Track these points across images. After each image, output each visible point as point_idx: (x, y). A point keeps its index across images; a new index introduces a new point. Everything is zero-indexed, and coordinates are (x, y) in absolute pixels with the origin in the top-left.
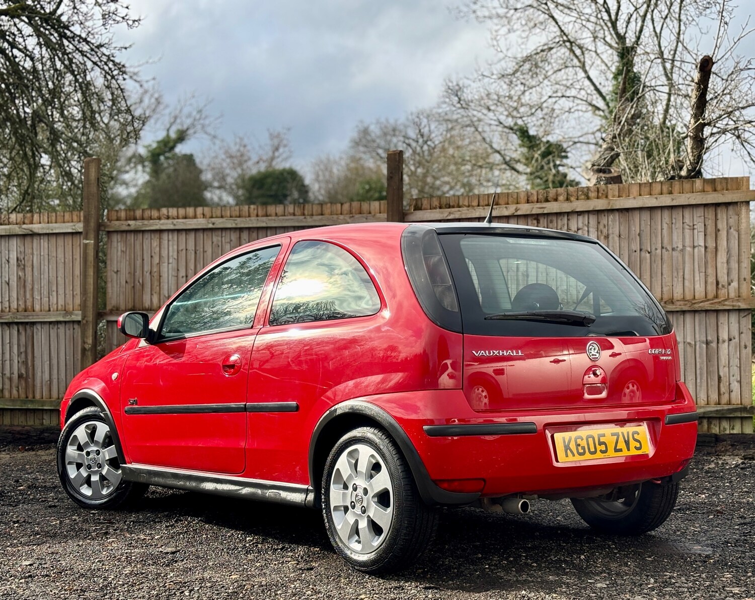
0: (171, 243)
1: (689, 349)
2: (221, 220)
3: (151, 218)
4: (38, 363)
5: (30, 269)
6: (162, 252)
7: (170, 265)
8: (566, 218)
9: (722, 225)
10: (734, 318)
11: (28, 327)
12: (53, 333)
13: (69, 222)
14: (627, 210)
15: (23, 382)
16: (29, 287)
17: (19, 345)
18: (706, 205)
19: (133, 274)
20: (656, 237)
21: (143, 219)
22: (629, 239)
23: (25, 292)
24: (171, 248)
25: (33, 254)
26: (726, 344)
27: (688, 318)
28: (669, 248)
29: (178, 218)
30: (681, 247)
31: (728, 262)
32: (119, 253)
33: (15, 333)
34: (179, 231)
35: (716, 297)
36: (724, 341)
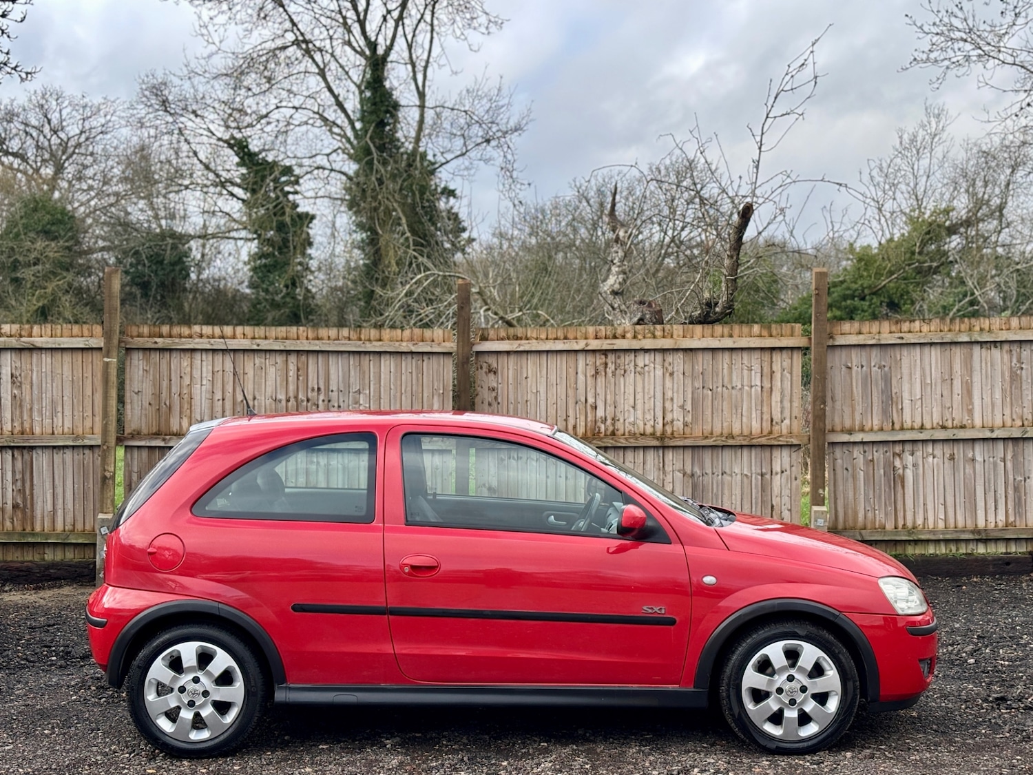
0: (204, 363)
1: (745, 479)
2: (267, 342)
3: (180, 336)
4: (37, 491)
5: (28, 387)
6: (194, 372)
7: (204, 388)
8: (633, 355)
9: (777, 367)
10: (786, 452)
11: (25, 452)
12: (58, 457)
13: (78, 336)
14: (691, 350)
15: (19, 513)
16: (27, 406)
17: (14, 472)
18: (762, 349)
19: (157, 395)
20: (717, 375)
21: (170, 336)
22: (693, 378)
23: (21, 412)
24: (204, 369)
25: (32, 370)
26: (779, 476)
27: (745, 452)
28: (729, 387)
29: (213, 337)
30: (739, 386)
31: (781, 402)
32: (141, 372)
33: (10, 458)
34: (214, 351)
35: (771, 433)
36: (777, 474)
